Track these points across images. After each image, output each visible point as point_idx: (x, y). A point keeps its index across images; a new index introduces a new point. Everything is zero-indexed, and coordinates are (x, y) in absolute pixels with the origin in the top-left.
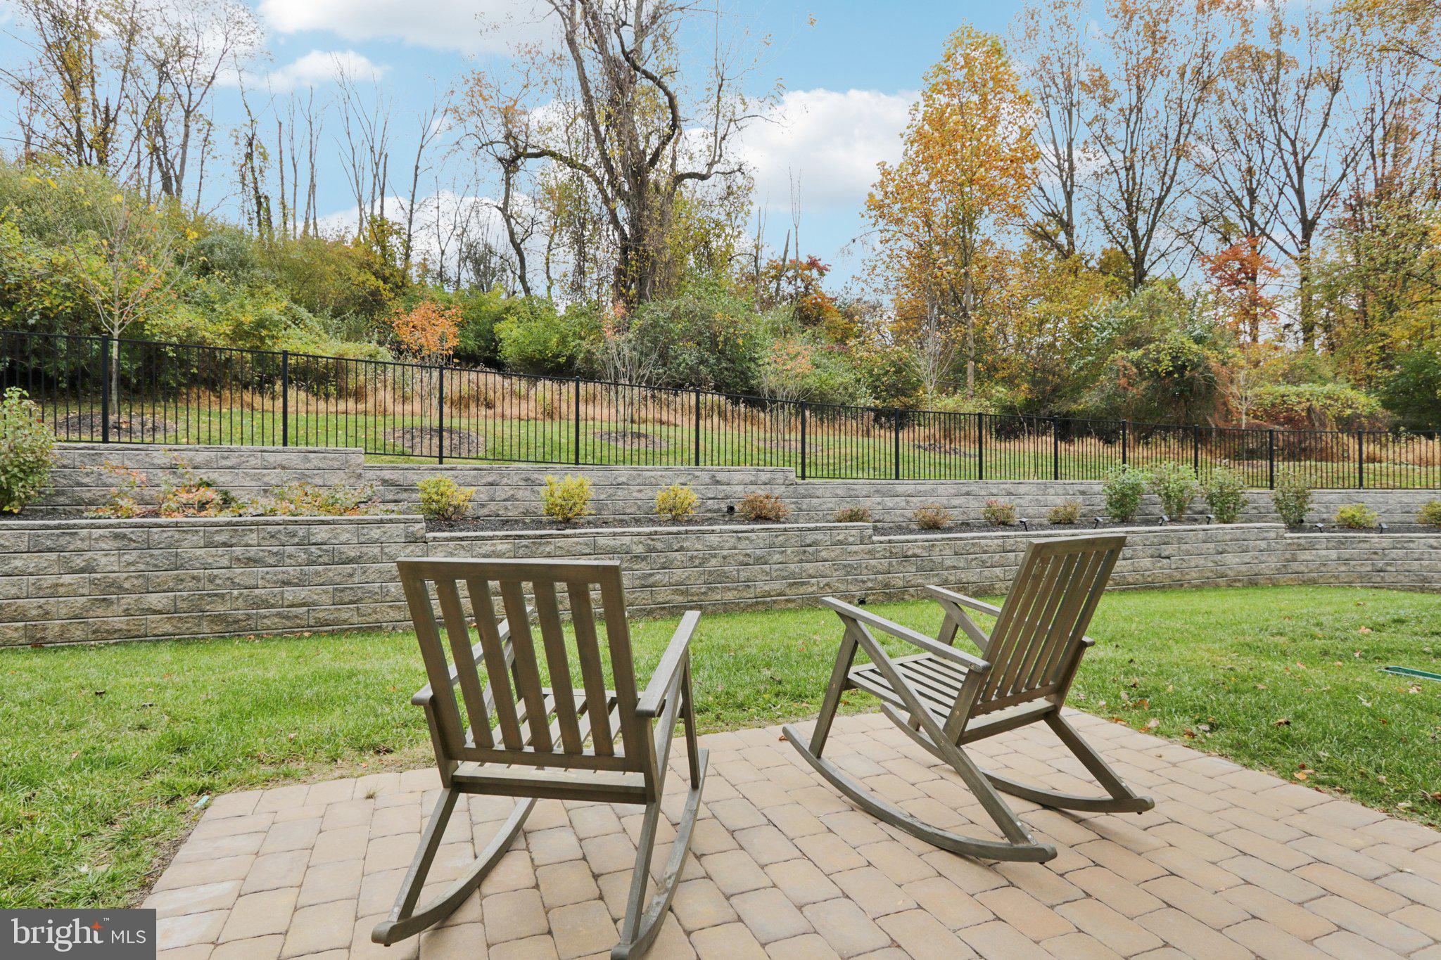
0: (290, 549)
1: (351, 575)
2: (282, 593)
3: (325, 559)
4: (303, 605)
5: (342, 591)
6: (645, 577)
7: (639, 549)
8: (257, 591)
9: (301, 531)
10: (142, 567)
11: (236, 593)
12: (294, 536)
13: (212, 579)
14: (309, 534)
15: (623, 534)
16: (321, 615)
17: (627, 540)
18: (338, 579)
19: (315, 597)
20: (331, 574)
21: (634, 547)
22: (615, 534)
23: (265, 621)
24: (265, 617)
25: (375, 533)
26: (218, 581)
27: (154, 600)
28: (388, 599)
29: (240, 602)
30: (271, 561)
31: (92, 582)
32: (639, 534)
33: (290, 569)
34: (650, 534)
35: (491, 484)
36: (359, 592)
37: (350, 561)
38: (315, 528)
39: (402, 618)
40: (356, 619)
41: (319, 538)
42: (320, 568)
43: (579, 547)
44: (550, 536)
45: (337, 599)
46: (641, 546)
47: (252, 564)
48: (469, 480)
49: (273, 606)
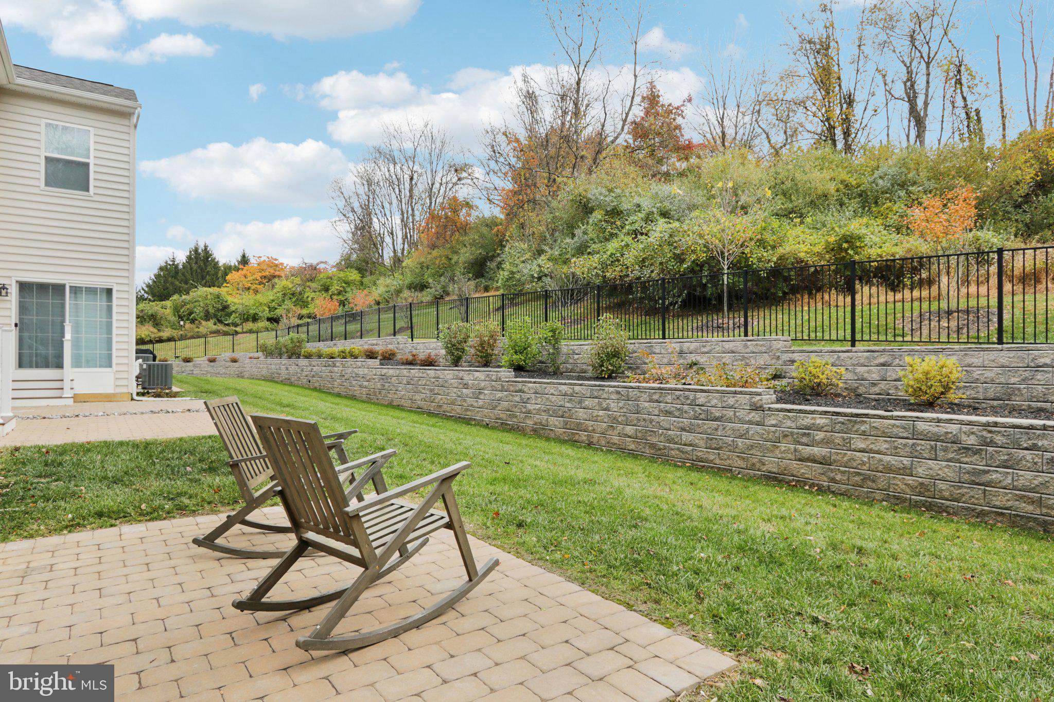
0: (686, 407)
1: (716, 430)
2: (681, 435)
3: (702, 416)
4: (690, 445)
5: (711, 439)
6: (974, 473)
7: (972, 440)
8: (670, 432)
9: (691, 395)
10: (625, 410)
11: (660, 431)
12: (688, 399)
13: (651, 421)
14: (695, 398)
15: (949, 421)
16: (699, 454)
17: (954, 428)
18: (709, 431)
19: (697, 441)
20: (706, 427)
21: (964, 437)
22: (939, 421)
23: (672, 452)
24: (672, 449)
25: (731, 401)
26: (654, 423)
27: (629, 430)
28: (737, 450)
29: (662, 438)
30: (677, 414)
31: (609, 416)
32: (970, 423)
33: (685, 420)
34: (988, 424)
35: (883, 365)
36: (720, 442)
37: (716, 419)
38: (699, 395)
39: (744, 466)
40: (717, 461)
41: (700, 401)
42: (700, 422)
43: (895, 430)
44: (866, 415)
45: (708, 445)
46: (972, 437)
47: (668, 415)
48: (862, 361)
49: (676, 443)
